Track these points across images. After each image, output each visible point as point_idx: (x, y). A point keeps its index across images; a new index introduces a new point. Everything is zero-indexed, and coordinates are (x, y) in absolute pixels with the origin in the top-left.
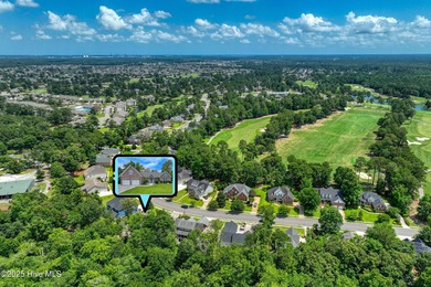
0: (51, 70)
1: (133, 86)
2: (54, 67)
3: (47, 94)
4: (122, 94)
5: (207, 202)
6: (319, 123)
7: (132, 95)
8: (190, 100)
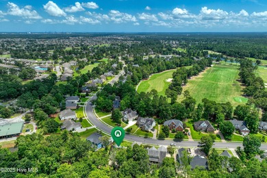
0: (8, 41)
1: (70, 53)
2: (9, 39)
3: (11, 59)
4: (65, 58)
5: (155, 133)
6: (201, 75)
7: (72, 58)
8: (112, 61)
